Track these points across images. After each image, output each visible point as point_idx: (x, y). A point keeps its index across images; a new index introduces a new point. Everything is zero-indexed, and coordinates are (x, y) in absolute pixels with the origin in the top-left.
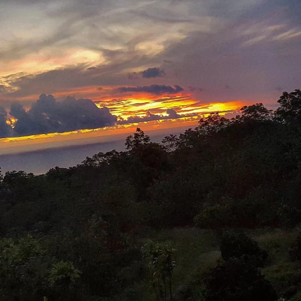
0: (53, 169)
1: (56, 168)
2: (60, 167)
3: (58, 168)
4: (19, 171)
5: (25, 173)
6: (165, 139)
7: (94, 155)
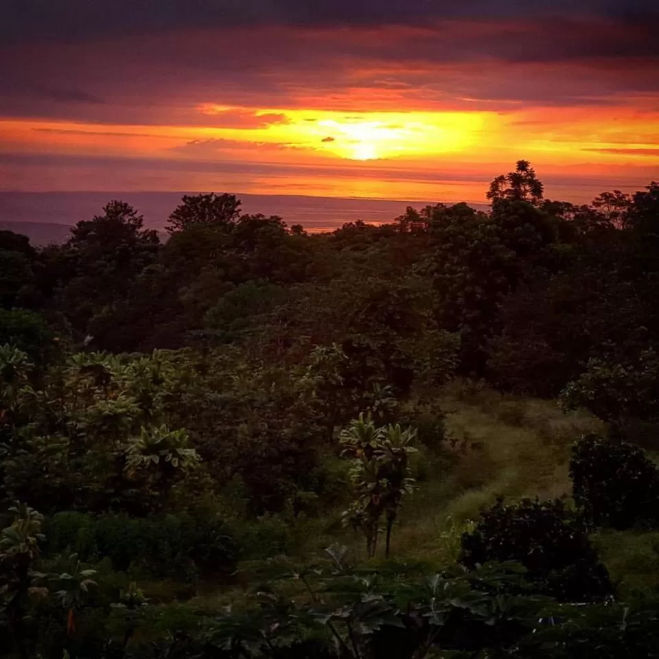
0: (351, 223)
1: (359, 223)
2: (366, 224)
3: (363, 224)
4: (272, 217)
5: (284, 223)
6: (600, 197)
7: (425, 207)
